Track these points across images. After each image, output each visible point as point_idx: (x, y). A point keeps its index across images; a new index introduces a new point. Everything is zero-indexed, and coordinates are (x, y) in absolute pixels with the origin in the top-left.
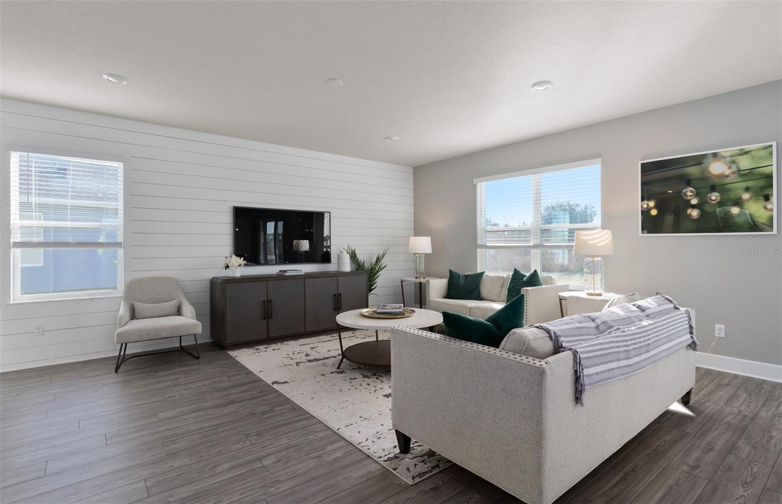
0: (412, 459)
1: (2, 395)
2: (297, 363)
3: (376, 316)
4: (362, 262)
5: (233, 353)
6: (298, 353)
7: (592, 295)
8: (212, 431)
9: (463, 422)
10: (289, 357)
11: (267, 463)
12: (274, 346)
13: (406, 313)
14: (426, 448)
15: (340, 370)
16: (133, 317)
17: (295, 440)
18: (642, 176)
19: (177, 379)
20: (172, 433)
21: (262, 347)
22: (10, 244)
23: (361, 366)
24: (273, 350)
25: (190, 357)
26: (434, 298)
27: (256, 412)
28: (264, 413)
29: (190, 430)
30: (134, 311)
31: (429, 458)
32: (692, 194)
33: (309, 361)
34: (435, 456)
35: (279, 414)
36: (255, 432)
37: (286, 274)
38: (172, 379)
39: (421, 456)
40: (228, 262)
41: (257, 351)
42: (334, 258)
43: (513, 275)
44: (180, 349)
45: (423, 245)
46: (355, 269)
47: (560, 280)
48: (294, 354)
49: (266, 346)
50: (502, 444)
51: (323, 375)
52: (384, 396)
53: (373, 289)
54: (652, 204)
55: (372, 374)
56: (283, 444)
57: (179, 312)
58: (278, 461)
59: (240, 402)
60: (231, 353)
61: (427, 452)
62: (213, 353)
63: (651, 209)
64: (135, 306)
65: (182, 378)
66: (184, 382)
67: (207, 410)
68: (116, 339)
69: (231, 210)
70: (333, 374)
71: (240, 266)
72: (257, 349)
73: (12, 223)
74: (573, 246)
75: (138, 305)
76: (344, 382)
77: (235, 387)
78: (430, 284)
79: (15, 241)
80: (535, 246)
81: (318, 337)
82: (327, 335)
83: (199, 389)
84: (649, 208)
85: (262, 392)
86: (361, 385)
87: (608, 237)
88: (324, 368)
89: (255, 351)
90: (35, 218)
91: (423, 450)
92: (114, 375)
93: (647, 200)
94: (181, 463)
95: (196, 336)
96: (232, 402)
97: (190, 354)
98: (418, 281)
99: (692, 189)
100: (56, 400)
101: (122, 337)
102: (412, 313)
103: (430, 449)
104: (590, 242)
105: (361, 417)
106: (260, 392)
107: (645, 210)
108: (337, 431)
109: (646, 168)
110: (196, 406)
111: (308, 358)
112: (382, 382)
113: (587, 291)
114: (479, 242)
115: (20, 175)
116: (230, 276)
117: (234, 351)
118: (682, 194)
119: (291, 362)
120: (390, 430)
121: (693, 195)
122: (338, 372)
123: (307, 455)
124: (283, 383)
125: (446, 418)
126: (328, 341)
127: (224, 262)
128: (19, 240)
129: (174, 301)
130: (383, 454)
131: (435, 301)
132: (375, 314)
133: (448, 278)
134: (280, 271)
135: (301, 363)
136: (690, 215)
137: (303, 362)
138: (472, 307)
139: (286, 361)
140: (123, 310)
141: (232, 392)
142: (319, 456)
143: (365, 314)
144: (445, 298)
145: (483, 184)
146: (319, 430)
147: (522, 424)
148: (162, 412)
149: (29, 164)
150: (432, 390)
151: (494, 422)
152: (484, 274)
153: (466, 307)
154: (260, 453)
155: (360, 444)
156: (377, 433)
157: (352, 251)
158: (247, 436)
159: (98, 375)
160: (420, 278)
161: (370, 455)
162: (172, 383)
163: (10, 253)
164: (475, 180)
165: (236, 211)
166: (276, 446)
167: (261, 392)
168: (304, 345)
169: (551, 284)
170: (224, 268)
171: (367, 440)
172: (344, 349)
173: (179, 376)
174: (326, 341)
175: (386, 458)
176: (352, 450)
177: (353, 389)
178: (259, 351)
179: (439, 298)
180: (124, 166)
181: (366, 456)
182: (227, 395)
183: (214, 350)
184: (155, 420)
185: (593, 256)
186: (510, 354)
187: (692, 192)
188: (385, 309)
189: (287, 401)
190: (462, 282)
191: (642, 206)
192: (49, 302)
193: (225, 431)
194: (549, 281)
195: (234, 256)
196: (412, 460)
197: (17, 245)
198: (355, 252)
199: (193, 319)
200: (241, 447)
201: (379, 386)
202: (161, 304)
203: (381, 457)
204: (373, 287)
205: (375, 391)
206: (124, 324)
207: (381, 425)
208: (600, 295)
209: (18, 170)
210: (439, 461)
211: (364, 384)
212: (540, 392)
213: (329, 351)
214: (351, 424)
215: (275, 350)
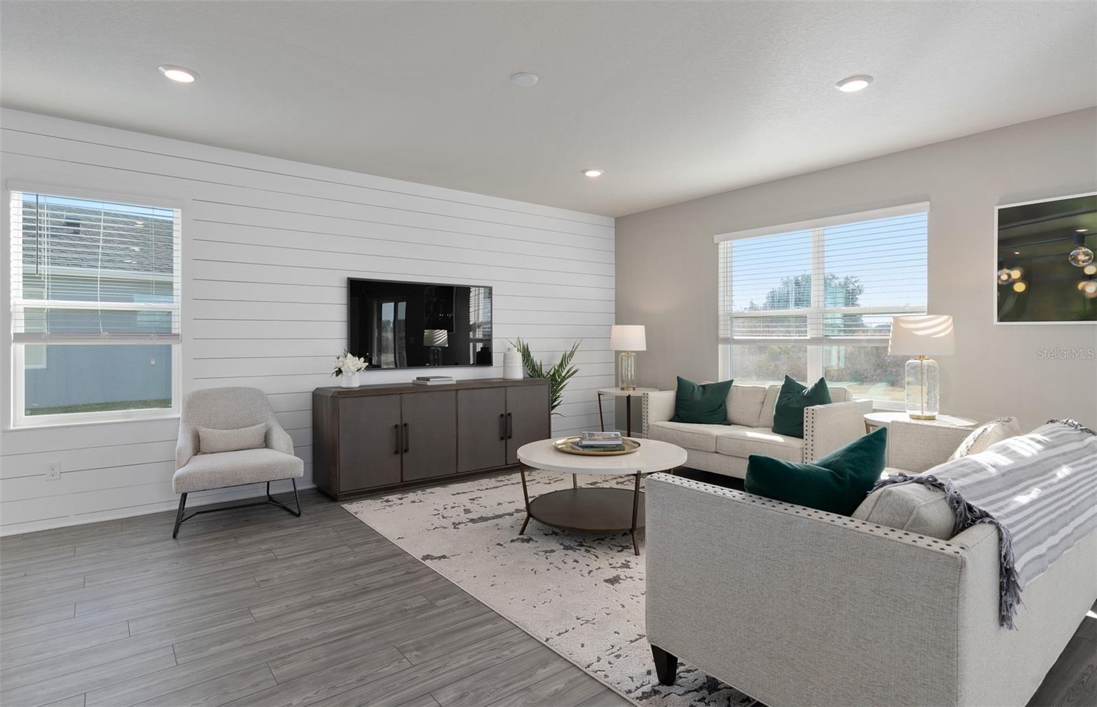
0: (683, 695)
1: (3, 575)
2: (454, 523)
3: (581, 450)
4: (539, 364)
5: (350, 506)
6: (452, 508)
7: (918, 418)
8: (343, 641)
9: (790, 643)
10: (439, 514)
11: (445, 699)
12: (411, 496)
13: (626, 447)
14: (700, 676)
15: (524, 535)
16: (198, 450)
17: (481, 659)
18: (999, 230)
19: (270, 550)
20: (279, 645)
21: (393, 498)
22: (11, 335)
23: (556, 530)
24: (412, 502)
25: (285, 513)
26: (655, 421)
27: (407, 608)
28: (421, 609)
29: (307, 639)
30: (199, 441)
31: (710, 694)
32: (1087, 258)
33: (472, 521)
34: (720, 690)
35: (445, 613)
36: (413, 644)
37: (429, 383)
38: (264, 551)
39: (696, 690)
40: (341, 364)
41: (388, 504)
42: (497, 357)
43: (783, 386)
44: (267, 499)
45: (634, 337)
46: (528, 376)
47: (860, 395)
48: (445, 508)
49: (399, 496)
50: (873, 685)
51: (499, 544)
52: (606, 581)
53: (556, 406)
54: (1016, 274)
55: (576, 544)
56: (463, 666)
57: (266, 443)
58: (462, 697)
59: (378, 589)
60: (347, 506)
61: (704, 683)
62: (320, 507)
63: (1014, 282)
64: (200, 434)
65: (279, 548)
66: (283, 555)
67: (328, 605)
68: (173, 486)
69: (344, 284)
70: (516, 544)
72: (387, 501)
73: (12, 303)
74: (888, 340)
75: (204, 432)
76: (537, 556)
77: (363, 564)
78: (650, 399)
79: (17, 332)
80: (814, 341)
81: (476, 482)
82: (490, 478)
83: (310, 568)
84: (1011, 280)
85: (410, 573)
86: (565, 563)
87: (947, 328)
88: (498, 532)
89: (385, 503)
90: (48, 296)
91: (696, 680)
92: (171, 543)
93: (1008, 269)
94: (304, 699)
95: (296, 481)
96: (365, 591)
97: (285, 508)
98: (626, 393)
99: (1087, 250)
100: (87, 584)
101: (184, 483)
102: (636, 448)
103: (707, 677)
104: (920, 333)
105: (578, 619)
106: (406, 574)
107: (1005, 283)
108: (545, 643)
109: (1007, 217)
110: (309, 597)
111: (470, 516)
112: (597, 557)
113: (910, 412)
114: (722, 334)
115: (24, 228)
116: (344, 386)
117: (352, 503)
118: (1070, 259)
119: (444, 522)
120: (631, 641)
121: (1089, 259)
122: (523, 541)
123: (507, 686)
124: (440, 558)
125: (756, 632)
126: (494, 488)
127: (334, 365)
128: (22, 330)
129: (260, 425)
130: (632, 686)
131: (658, 426)
132: (578, 448)
133: (676, 390)
134: (418, 378)
135: (459, 523)
136: (1083, 291)
137: (462, 523)
138: (720, 437)
139: (438, 522)
140: (183, 442)
141: (362, 572)
142: (527, 689)
143: (560, 447)
144: (671, 420)
146: (515, 640)
147: (917, 654)
148: (257, 607)
149: (39, 210)
150: (727, 584)
151: (857, 646)
152: (733, 384)
153: (710, 436)
154: (428, 682)
155: (589, 666)
156: (613, 647)
157: (524, 347)
158: (402, 651)
159: (147, 543)
160: (628, 388)
161: (611, 687)
162: (264, 556)
163: (10, 350)
164: (716, 238)
165: (351, 284)
166: (452, 670)
167: (408, 573)
168: (458, 494)
169: (845, 400)
170: (335, 374)
171: (599, 660)
173: (273, 545)
174: (491, 489)
175: (639, 693)
176: (577, 678)
177: (553, 570)
178: (391, 503)
179: (663, 421)
180: (183, 214)
181: (602, 689)
182: (354, 578)
183: (320, 503)
184: (248, 620)
185: (921, 357)
186: (887, 530)
187: (1086, 254)
188: (595, 440)
189: (452, 589)
190: (698, 396)
191: (999, 277)
192: (68, 427)
193: (364, 641)
194: (843, 395)
195: (349, 355)
196: (684, 697)
197: (19, 337)
198: (528, 349)
199: (290, 453)
200: (396, 670)
201: (594, 564)
202: (240, 430)
203: (630, 692)
204: (556, 403)
205: (590, 572)
206: (185, 462)
207: (615, 632)
208: (932, 418)
209: (21, 220)
210: (729, 699)
211: (569, 560)
212: (956, 600)
213: (499, 504)
214: (566, 631)
215: (414, 502)
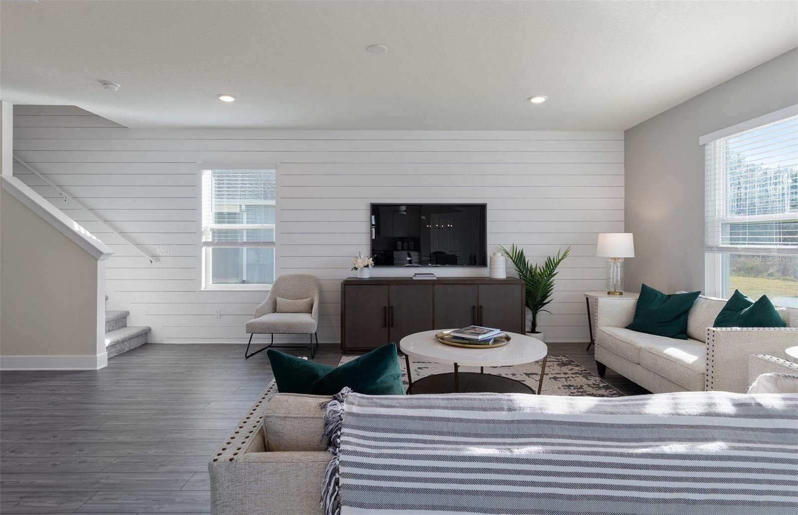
16: (274, 310)
30: (276, 305)
42: (489, 260)
45: (621, 245)
57: (310, 310)
64: (277, 301)
69: (369, 208)
71: (367, 266)
75: (280, 300)
114: (708, 242)
129: (308, 299)
144: (625, 328)
145: (720, 143)
152: (700, 296)
164: (702, 140)
165: (372, 207)
172: (413, 381)
192: (224, 291)
202: (296, 300)
204: (545, 302)
